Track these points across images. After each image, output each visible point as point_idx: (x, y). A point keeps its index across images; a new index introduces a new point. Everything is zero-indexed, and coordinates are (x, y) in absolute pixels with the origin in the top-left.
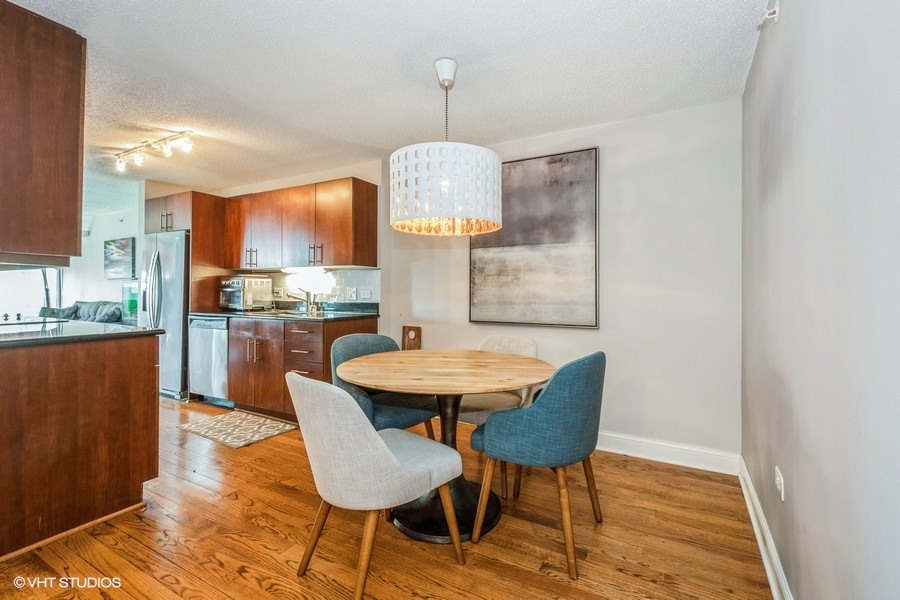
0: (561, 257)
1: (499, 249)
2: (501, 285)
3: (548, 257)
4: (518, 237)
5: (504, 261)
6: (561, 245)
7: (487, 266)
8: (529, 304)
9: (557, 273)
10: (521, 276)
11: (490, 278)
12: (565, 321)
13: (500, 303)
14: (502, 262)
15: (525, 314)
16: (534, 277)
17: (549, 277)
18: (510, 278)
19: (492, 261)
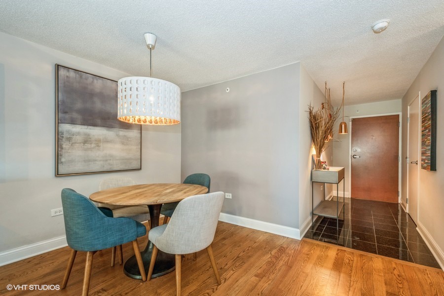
0: (125, 136)
1: (86, 127)
2: (86, 150)
3: (118, 135)
4: (99, 121)
5: (89, 135)
6: (125, 130)
7: (74, 136)
8: (107, 160)
9: (123, 144)
10: (101, 144)
11: (77, 145)
12: (127, 168)
13: (85, 161)
14: (88, 135)
15: (103, 166)
16: (109, 145)
17: (118, 146)
18: (93, 145)
19: (79, 134)
